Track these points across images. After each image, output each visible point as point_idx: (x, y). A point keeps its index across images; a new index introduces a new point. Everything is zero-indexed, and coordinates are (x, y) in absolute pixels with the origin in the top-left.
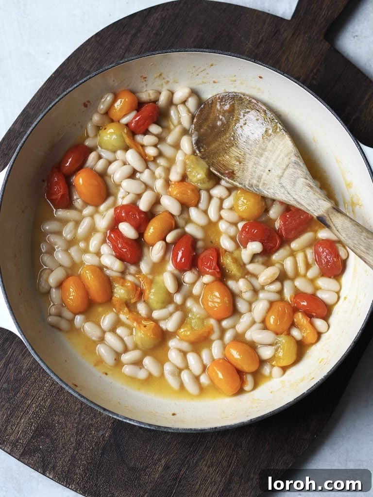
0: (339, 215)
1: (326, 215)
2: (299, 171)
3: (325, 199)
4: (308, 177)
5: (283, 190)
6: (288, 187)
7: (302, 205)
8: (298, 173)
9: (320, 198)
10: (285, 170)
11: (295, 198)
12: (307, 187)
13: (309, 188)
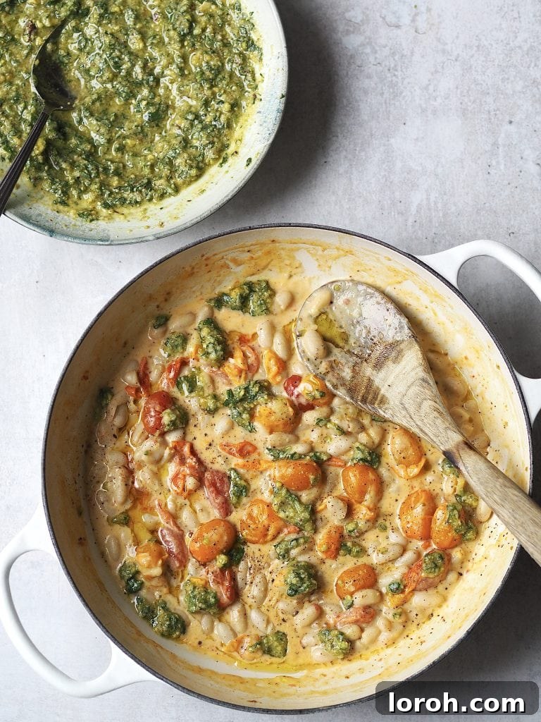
0: (472, 452)
1: (455, 451)
2: (427, 391)
3: (456, 430)
4: (438, 401)
5: (404, 412)
6: (412, 410)
7: (426, 434)
8: (425, 394)
9: (450, 429)
10: (409, 387)
11: (419, 424)
12: (435, 413)
13: (437, 415)
